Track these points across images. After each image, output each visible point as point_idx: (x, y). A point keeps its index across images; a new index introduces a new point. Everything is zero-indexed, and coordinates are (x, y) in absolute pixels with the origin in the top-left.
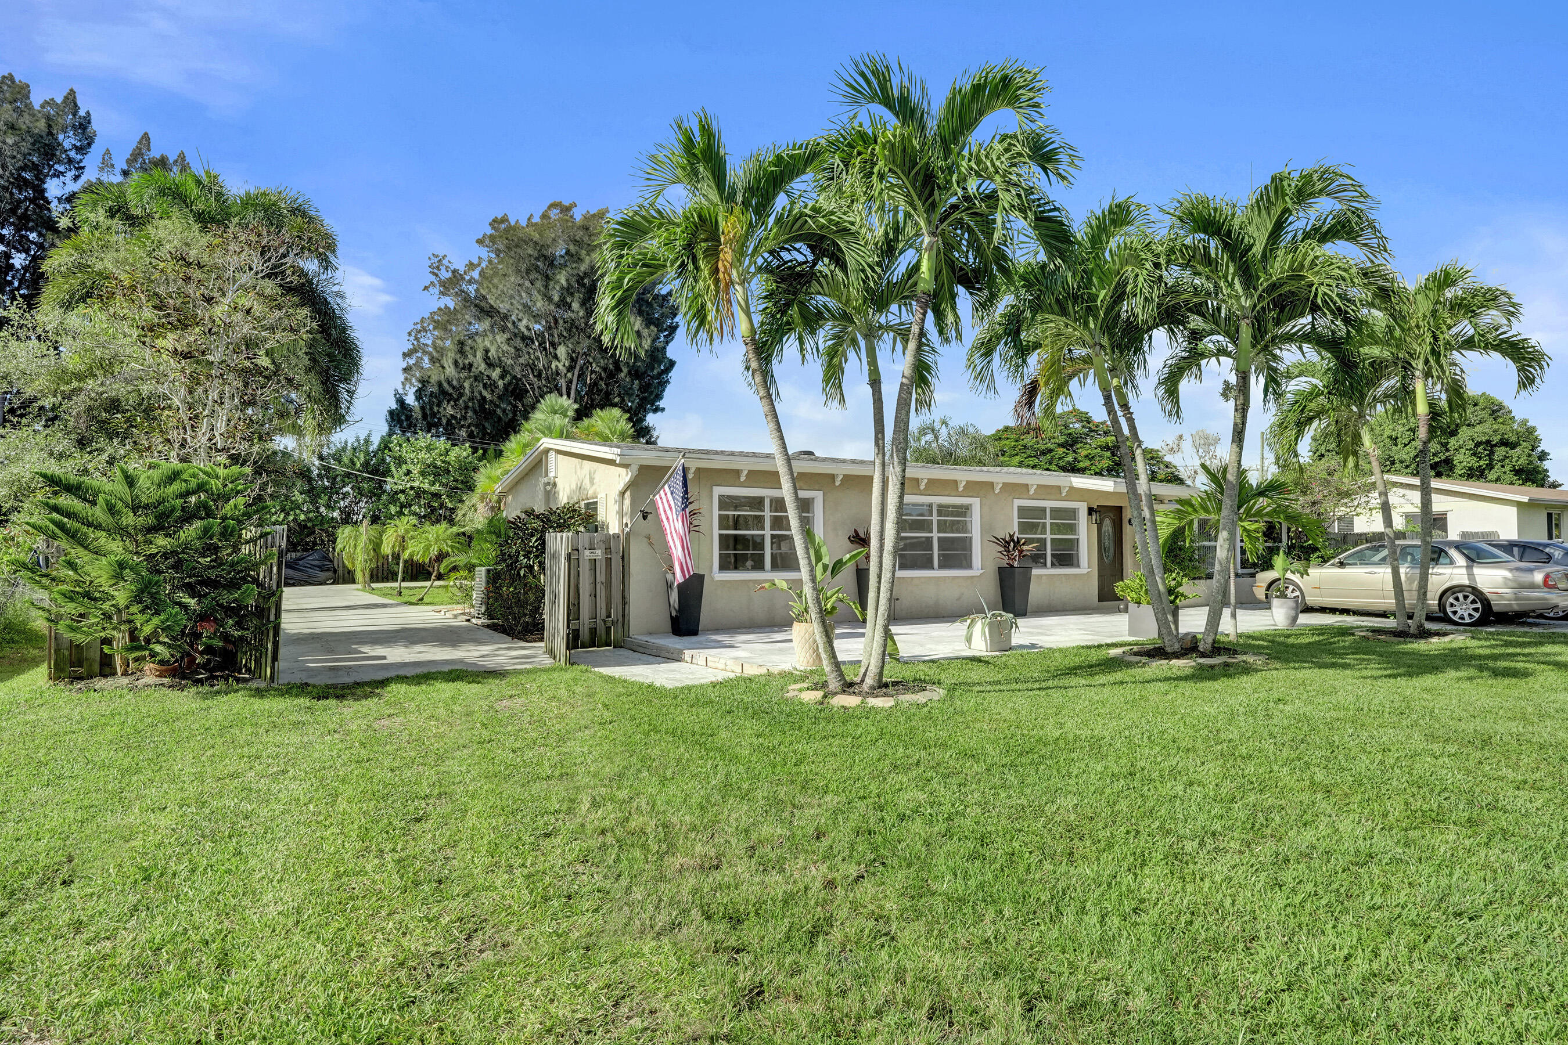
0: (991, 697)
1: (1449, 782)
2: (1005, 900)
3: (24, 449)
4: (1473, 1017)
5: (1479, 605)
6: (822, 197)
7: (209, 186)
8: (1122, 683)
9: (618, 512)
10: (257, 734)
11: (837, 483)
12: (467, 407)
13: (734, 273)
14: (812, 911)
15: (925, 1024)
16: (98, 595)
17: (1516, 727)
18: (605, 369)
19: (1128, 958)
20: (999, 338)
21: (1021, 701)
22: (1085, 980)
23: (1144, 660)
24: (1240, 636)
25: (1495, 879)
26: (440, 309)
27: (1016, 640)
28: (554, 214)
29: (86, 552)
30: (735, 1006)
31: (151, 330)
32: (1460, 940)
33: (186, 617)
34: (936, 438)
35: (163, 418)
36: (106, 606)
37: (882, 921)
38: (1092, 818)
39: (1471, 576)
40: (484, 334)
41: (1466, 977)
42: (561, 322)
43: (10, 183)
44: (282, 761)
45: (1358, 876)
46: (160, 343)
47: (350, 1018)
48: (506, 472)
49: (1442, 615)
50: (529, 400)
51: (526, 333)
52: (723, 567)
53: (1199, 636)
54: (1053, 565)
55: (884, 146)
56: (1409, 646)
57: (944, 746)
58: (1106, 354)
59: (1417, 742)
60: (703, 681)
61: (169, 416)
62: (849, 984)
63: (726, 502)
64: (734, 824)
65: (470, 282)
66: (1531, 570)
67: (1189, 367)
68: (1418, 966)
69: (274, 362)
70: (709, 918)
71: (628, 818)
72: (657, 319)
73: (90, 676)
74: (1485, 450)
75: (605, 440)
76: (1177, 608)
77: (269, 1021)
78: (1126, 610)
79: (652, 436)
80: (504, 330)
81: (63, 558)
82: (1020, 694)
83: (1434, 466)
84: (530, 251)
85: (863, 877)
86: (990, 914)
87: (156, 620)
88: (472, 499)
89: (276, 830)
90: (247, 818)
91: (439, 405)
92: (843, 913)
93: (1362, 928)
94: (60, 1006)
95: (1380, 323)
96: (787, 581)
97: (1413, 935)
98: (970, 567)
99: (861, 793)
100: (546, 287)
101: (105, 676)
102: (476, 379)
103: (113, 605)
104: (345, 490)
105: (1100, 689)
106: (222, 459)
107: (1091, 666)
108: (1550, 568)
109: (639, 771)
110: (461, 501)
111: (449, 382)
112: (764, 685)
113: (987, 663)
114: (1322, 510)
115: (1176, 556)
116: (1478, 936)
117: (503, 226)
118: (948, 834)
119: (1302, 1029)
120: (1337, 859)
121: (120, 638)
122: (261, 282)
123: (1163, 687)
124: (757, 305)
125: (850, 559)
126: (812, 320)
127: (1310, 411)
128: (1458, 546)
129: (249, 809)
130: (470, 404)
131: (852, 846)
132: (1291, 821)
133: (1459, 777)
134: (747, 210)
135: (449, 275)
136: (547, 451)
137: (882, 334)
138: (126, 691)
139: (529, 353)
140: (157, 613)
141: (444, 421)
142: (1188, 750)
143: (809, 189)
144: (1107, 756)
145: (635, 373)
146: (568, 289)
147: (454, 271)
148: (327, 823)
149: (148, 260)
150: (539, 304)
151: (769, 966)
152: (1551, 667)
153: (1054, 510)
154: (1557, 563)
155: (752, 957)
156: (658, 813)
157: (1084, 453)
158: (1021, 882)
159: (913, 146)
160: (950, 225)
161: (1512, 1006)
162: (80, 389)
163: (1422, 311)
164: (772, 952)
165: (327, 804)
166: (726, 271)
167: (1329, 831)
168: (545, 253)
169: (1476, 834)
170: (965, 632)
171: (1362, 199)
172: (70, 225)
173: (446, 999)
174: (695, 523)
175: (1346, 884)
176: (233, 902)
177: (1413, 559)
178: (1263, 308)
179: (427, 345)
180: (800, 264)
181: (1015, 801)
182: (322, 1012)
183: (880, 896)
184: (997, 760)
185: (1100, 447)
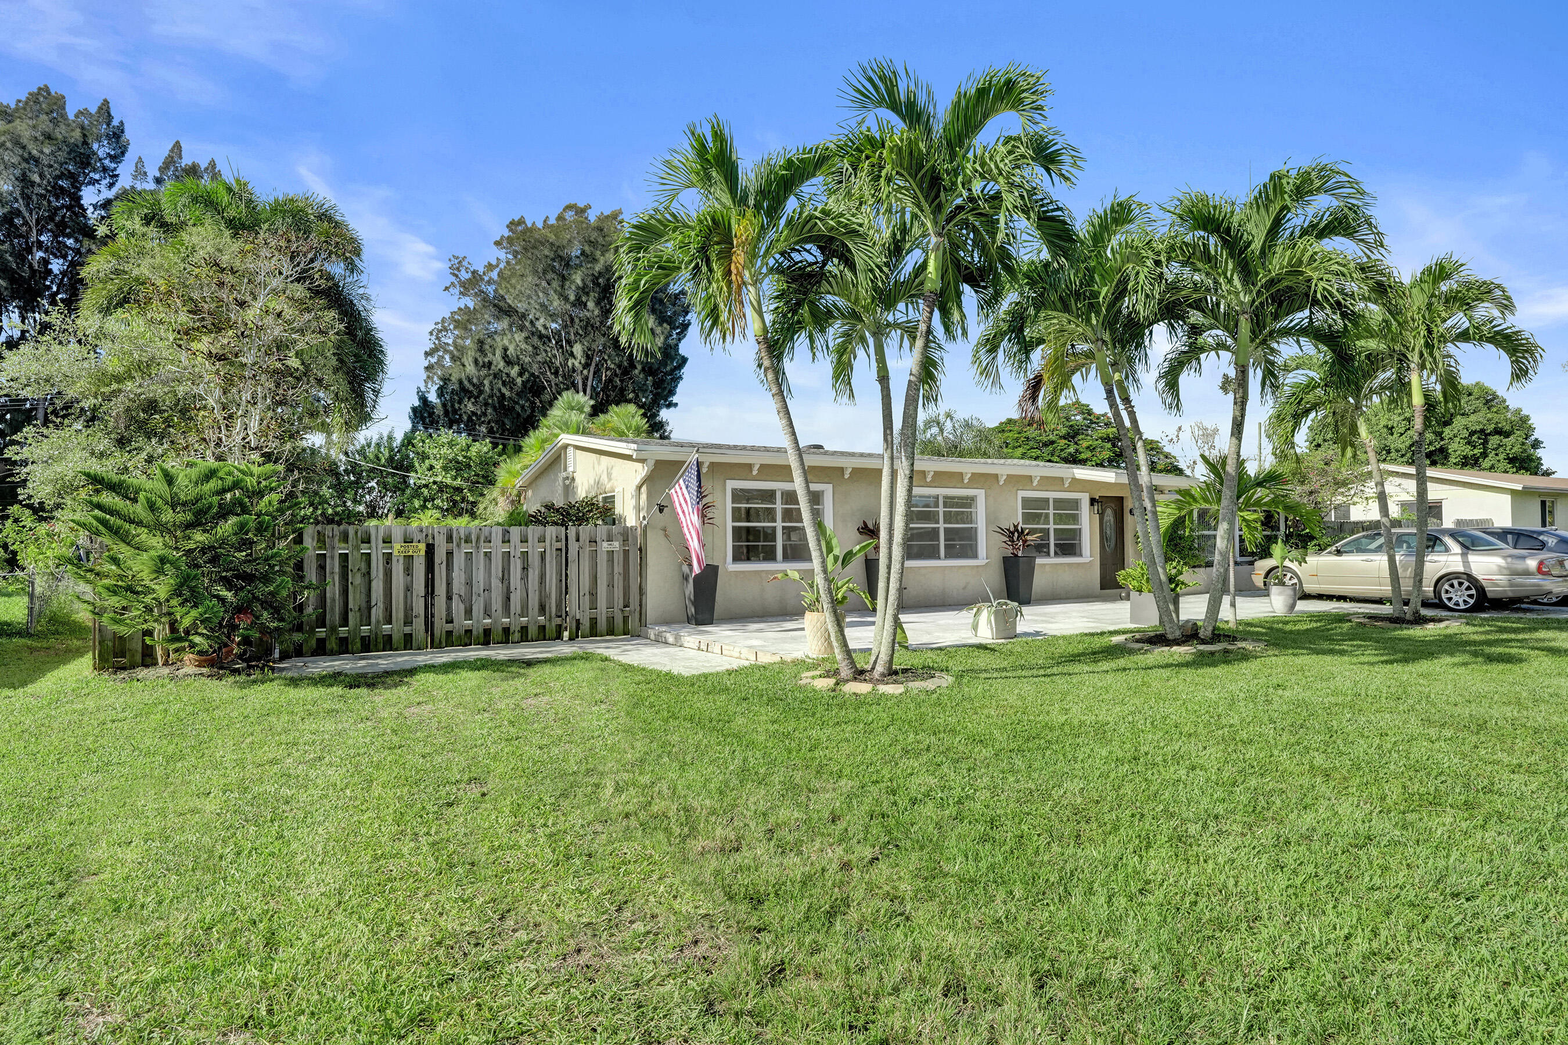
0: (997, 685)
1: (1446, 766)
2: (1015, 881)
3: (66, 448)
4: (1471, 994)
5: (1473, 592)
6: (831, 200)
7: (238, 192)
8: (1125, 669)
9: (635, 507)
10: (293, 722)
11: (847, 476)
12: (486, 404)
13: (747, 273)
14: (830, 892)
15: (941, 1001)
16: (140, 589)
17: (1510, 712)
18: (619, 366)
19: (1135, 937)
20: (1003, 334)
21: (1027, 688)
22: (1094, 958)
23: (1146, 647)
24: (1239, 623)
25: (1492, 860)
26: (460, 309)
27: (1021, 628)
28: (570, 216)
29: (128, 548)
30: (758, 984)
31: (187, 333)
32: (1457, 920)
33: (223, 609)
34: (942, 431)
35: (200, 418)
36: (148, 600)
37: (896, 901)
38: (1098, 802)
39: (1466, 563)
40: (503, 333)
41: (1463, 955)
42: (577, 320)
43: (47, 191)
44: (318, 748)
45: (1357, 857)
46: (195, 346)
47: (393, 994)
48: (526, 467)
49: (1437, 601)
50: (546, 397)
51: (543, 331)
52: (736, 559)
53: (1200, 624)
54: (1056, 554)
55: (891, 150)
56: (1405, 632)
57: (953, 732)
58: (1108, 349)
59: (1414, 726)
60: (719, 669)
61: (204, 417)
62: (866, 963)
63: (738, 495)
64: (753, 808)
65: (489, 282)
66: (1524, 558)
67: (1189, 361)
68: (1416, 945)
69: (303, 364)
70: (731, 898)
71: (650, 803)
72: (670, 317)
73: (133, 667)
74: (1479, 438)
75: (621, 436)
76: (1178, 596)
77: (316, 997)
78: (1128, 598)
79: (665, 431)
80: (522, 328)
81: (107, 554)
82: (1025, 680)
83: (1429, 455)
84: (546, 252)
85: (877, 859)
86: (1001, 895)
87: (194, 613)
88: (495, 492)
89: (316, 814)
90: (288, 803)
91: (460, 403)
92: (859, 894)
93: (1361, 908)
94: (119, 983)
95: (1377, 317)
96: (798, 571)
97: (1412, 915)
98: (975, 556)
99: (874, 778)
100: (562, 287)
101: (147, 666)
102: (495, 376)
103: (154, 599)
104: (370, 485)
105: (1103, 676)
106: (255, 457)
107: (1094, 653)
108: (1544, 555)
109: (660, 756)
110: (482, 495)
111: (470, 380)
112: (778, 673)
113: (993, 650)
114: (1319, 500)
115: (1176, 545)
116: (1475, 915)
117: (520, 228)
118: (959, 818)
119: (1304, 1006)
120: (1337, 841)
121: (161, 630)
122: (290, 286)
123: (1166, 673)
124: (769, 306)
125: (860, 550)
126: (822, 319)
127: (1307, 403)
128: (1453, 534)
129: (289, 794)
130: (490, 401)
131: (867, 829)
132: (1291, 804)
133: (1456, 761)
134: (759, 213)
135: (469, 276)
136: (566, 447)
137: (890, 332)
138: (167, 681)
139: (546, 351)
140: (196, 606)
141: (465, 418)
142: (1190, 735)
143: (819, 192)
144: (1111, 741)
145: (649, 370)
146: (583, 289)
147: (474, 272)
148: (364, 807)
149: (182, 265)
150: (556, 304)
151: (790, 944)
152: (1545, 653)
153: (1056, 501)
154: (1551, 550)
155: (772, 936)
156: (679, 797)
157: (1085, 444)
158: (1031, 864)
159: (919, 149)
160: (955, 225)
161: (1508, 984)
162: (120, 391)
163: (1417, 304)
164: (792, 931)
165: (362, 789)
166: (738, 273)
167: (1328, 814)
168: (561, 253)
169: (1472, 817)
170: (971, 620)
171: (1358, 196)
172: (108, 232)
173: (483, 976)
174: (709, 515)
175: (1346, 866)
176: (278, 883)
177: (1409, 547)
178: (1261, 303)
179: (448, 344)
180: (810, 264)
181: (1022, 785)
182: (366, 989)
183: (895, 877)
184: (1004, 745)
185: (1101, 438)
